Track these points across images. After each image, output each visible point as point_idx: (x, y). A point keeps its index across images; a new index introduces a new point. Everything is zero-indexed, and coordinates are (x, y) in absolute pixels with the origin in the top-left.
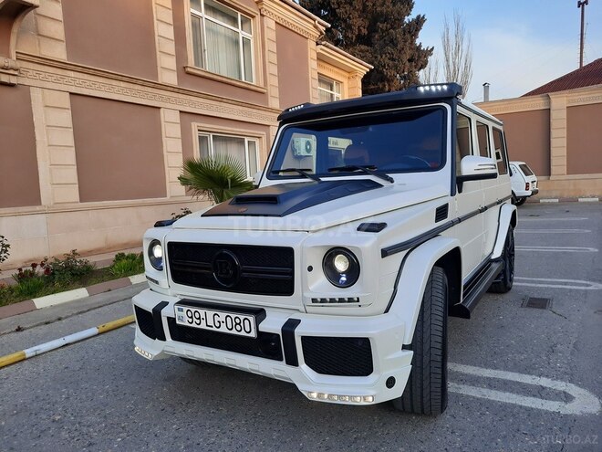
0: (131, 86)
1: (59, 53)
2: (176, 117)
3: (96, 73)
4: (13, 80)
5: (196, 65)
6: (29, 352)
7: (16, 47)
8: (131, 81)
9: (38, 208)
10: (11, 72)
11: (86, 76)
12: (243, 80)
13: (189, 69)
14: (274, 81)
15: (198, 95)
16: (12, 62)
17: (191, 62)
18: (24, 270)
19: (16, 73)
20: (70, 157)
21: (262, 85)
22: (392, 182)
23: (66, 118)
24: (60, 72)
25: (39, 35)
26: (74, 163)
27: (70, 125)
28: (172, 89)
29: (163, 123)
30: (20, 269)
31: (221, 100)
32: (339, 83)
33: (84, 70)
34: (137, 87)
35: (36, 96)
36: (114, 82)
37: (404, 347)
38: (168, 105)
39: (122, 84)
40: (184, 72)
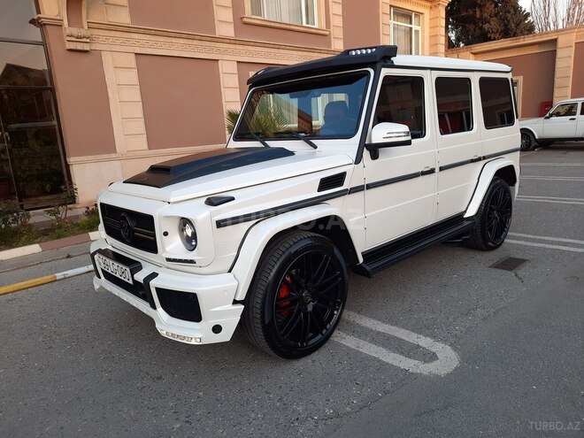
0: (190, 42)
1: (124, 18)
2: (233, 68)
3: (156, 33)
4: (86, 47)
5: (253, 14)
6: (59, 275)
7: (87, 18)
8: (190, 37)
9: (113, 155)
10: (84, 40)
11: (148, 37)
12: (304, 24)
13: (245, 20)
14: (337, 21)
15: (255, 44)
16: (84, 32)
17: (248, 12)
18: (91, 209)
19: (88, 40)
20: (138, 111)
21: (324, 27)
22: (316, 147)
23: (132, 77)
24: (125, 35)
25: (106, 4)
26: (142, 115)
27: (137, 82)
28: (228, 41)
29: (221, 75)
30: (88, 208)
31: (279, 47)
32: (418, 14)
33: (146, 32)
34: (195, 42)
35: (107, 59)
36: (174, 40)
37: (235, 302)
38: (226, 57)
39: (181, 41)
40: (241, 23)
